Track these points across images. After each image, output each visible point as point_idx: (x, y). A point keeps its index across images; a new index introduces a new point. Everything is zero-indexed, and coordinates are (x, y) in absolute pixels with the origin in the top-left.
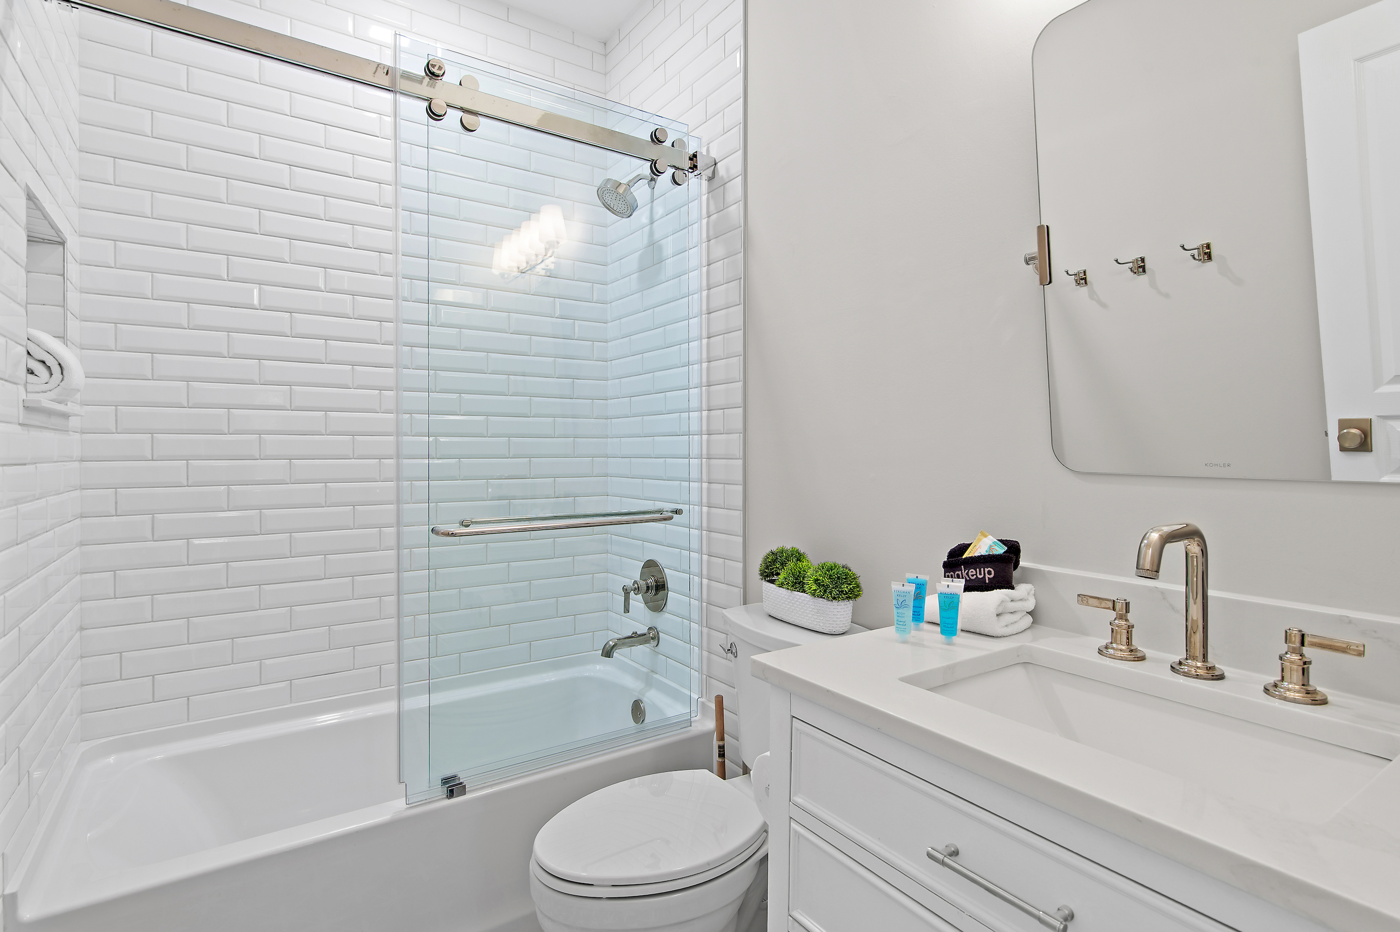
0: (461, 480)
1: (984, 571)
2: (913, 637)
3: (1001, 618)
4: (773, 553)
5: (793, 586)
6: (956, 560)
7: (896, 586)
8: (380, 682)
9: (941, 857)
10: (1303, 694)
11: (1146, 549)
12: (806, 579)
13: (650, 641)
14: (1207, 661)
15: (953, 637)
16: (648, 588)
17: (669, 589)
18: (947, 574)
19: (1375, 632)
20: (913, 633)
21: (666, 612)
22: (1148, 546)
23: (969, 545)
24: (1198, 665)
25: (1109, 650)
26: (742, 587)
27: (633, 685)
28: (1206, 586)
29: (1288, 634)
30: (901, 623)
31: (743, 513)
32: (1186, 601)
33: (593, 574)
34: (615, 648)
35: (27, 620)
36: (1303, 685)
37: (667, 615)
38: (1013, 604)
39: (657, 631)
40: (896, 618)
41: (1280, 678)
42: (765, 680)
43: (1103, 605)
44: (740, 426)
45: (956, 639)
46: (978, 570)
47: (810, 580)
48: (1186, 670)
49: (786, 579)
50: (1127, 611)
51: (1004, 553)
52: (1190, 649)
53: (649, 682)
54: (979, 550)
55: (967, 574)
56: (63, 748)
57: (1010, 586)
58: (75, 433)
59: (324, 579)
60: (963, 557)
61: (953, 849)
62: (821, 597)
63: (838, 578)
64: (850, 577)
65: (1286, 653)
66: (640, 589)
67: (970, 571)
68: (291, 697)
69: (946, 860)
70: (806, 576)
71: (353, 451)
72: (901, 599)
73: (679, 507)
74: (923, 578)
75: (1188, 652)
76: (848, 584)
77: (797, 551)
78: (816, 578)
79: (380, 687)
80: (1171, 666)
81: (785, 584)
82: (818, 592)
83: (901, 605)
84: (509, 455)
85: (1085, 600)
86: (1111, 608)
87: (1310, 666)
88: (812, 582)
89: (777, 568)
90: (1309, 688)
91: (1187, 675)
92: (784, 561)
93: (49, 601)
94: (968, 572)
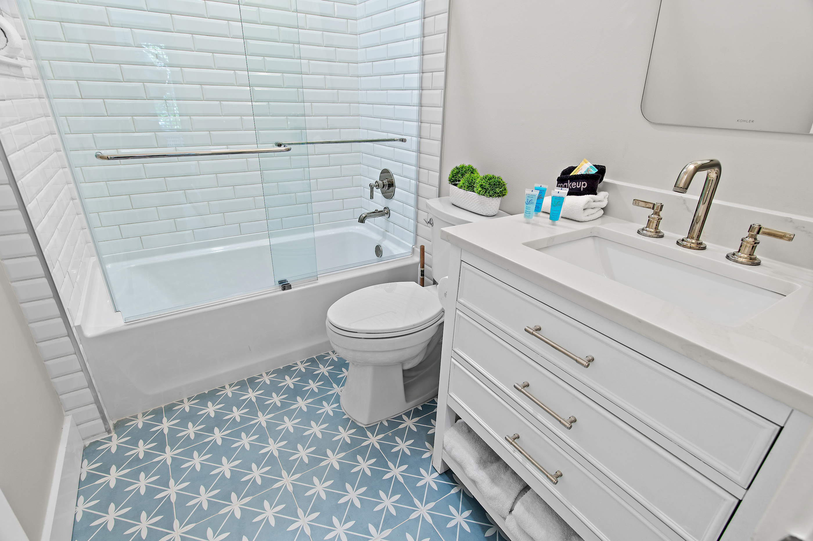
0: (271, 116)
1: (581, 184)
2: (534, 220)
3: (586, 211)
4: (457, 168)
5: (467, 188)
6: (566, 177)
7: (528, 191)
8: (241, 232)
9: (531, 331)
10: (748, 259)
11: (684, 175)
12: (475, 184)
13: (385, 215)
14: (699, 240)
15: (556, 221)
16: (384, 185)
17: (396, 187)
18: (559, 185)
19: (804, 227)
20: (534, 218)
21: (393, 199)
22: (685, 173)
23: (575, 167)
24: (692, 242)
25: (644, 231)
26: (438, 187)
27: (377, 238)
28: (712, 198)
29: (752, 227)
30: (528, 213)
31: (441, 142)
32: (698, 205)
33: (352, 176)
34: (366, 218)
35: (39, 194)
36: (750, 255)
37: (394, 201)
38: (594, 203)
39: (389, 210)
40: (525, 209)
41: (738, 251)
42: (448, 241)
43: (647, 206)
44: (442, 84)
45: (557, 222)
46: (578, 183)
47: (478, 185)
48: (685, 244)
49: (464, 184)
50: (661, 210)
51: (595, 173)
52: (691, 233)
53: (384, 236)
54: (581, 171)
55: (571, 185)
56: (82, 259)
57: (595, 193)
58: (30, 79)
59: (200, 175)
60: (570, 175)
61: (538, 328)
62: (483, 195)
63: (494, 184)
64: (501, 184)
65: (747, 237)
66: (379, 186)
67: (573, 183)
68: (195, 238)
69: (534, 332)
70: (476, 182)
71: (203, 95)
72: (530, 199)
73: (404, 137)
74: (544, 186)
75: (689, 234)
76: (499, 188)
77: (472, 168)
78: (481, 184)
79: (241, 235)
80: (677, 241)
81: (463, 187)
82: (482, 192)
83: (529, 203)
84: (299, 100)
85: (637, 203)
86: (652, 208)
87: (758, 245)
88: (479, 186)
89: (459, 177)
90: (752, 257)
91: (684, 246)
92: (464, 173)
93: (48, 184)
94: (572, 184)
